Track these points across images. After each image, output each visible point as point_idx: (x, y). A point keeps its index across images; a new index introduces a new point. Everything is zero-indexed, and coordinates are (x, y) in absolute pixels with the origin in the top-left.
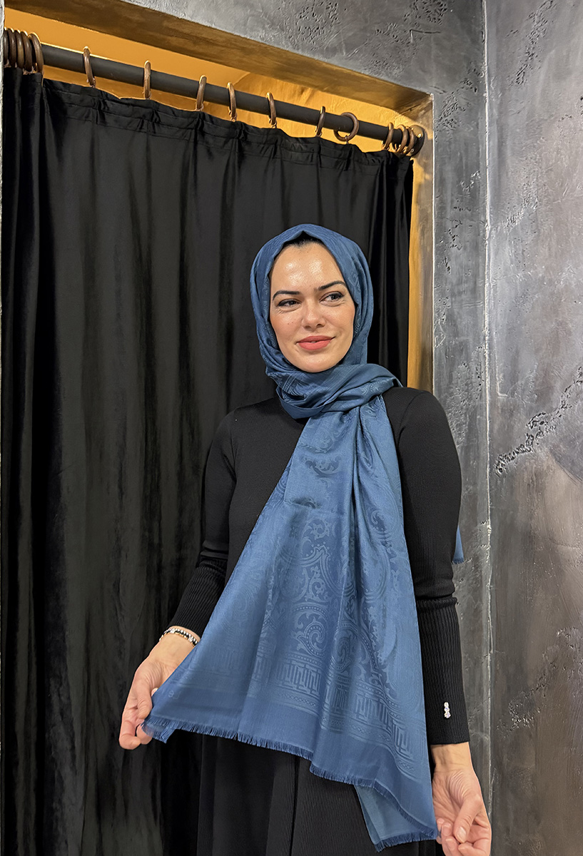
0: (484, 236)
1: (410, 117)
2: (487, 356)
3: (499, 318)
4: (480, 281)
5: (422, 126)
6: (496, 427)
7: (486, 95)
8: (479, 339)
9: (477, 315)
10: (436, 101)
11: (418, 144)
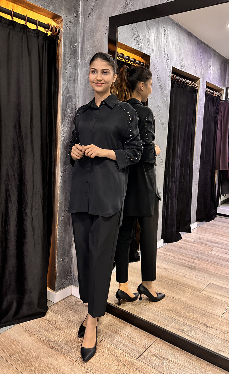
0: (78, 64)
2: (78, 101)
3: (81, 90)
4: (76, 78)
5: (60, 26)
7: (80, 19)
8: (75, 95)
9: (75, 88)
10: (64, 20)
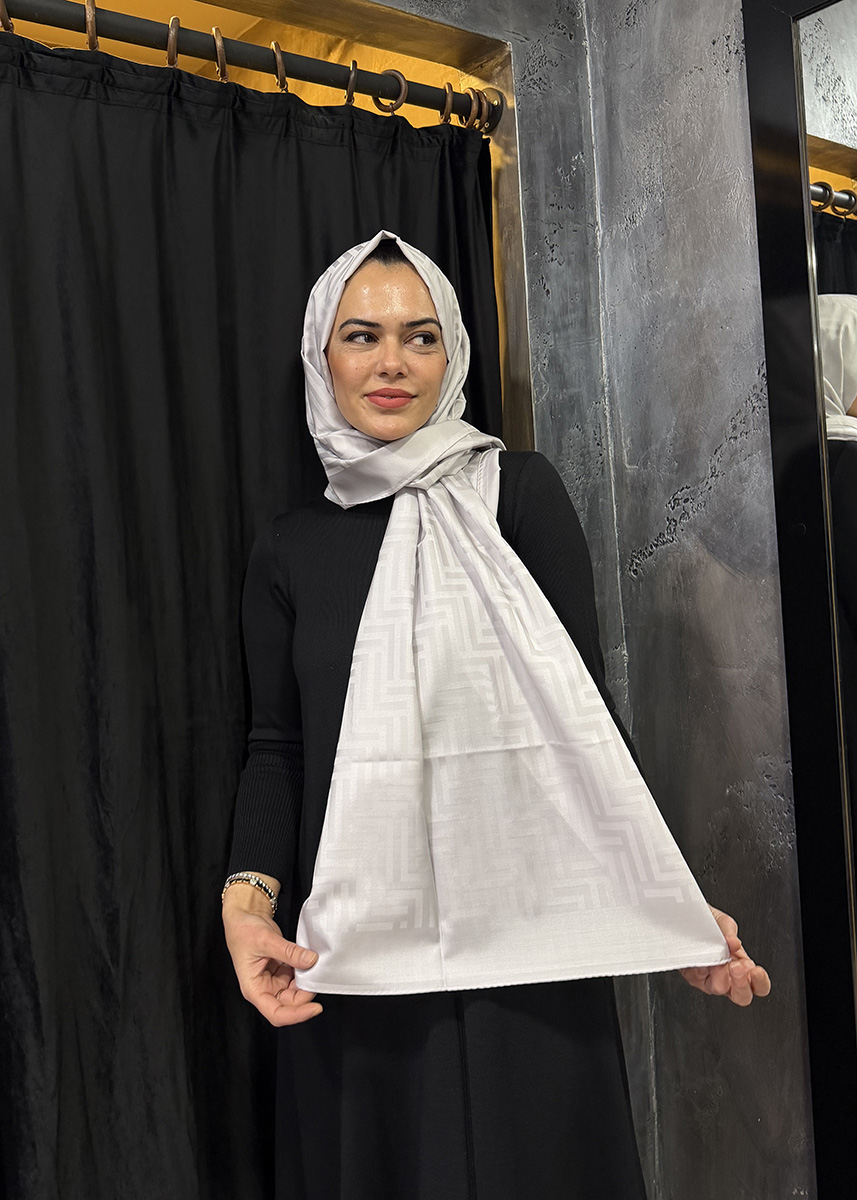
0: (595, 245)
1: (481, 78)
2: (607, 414)
3: (621, 360)
4: (592, 313)
5: (499, 89)
6: (626, 512)
7: (586, 43)
8: (595, 390)
9: (590, 357)
10: (517, 52)
11: (495, 115)
